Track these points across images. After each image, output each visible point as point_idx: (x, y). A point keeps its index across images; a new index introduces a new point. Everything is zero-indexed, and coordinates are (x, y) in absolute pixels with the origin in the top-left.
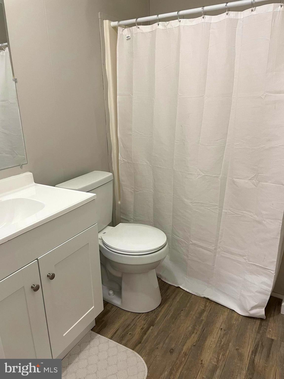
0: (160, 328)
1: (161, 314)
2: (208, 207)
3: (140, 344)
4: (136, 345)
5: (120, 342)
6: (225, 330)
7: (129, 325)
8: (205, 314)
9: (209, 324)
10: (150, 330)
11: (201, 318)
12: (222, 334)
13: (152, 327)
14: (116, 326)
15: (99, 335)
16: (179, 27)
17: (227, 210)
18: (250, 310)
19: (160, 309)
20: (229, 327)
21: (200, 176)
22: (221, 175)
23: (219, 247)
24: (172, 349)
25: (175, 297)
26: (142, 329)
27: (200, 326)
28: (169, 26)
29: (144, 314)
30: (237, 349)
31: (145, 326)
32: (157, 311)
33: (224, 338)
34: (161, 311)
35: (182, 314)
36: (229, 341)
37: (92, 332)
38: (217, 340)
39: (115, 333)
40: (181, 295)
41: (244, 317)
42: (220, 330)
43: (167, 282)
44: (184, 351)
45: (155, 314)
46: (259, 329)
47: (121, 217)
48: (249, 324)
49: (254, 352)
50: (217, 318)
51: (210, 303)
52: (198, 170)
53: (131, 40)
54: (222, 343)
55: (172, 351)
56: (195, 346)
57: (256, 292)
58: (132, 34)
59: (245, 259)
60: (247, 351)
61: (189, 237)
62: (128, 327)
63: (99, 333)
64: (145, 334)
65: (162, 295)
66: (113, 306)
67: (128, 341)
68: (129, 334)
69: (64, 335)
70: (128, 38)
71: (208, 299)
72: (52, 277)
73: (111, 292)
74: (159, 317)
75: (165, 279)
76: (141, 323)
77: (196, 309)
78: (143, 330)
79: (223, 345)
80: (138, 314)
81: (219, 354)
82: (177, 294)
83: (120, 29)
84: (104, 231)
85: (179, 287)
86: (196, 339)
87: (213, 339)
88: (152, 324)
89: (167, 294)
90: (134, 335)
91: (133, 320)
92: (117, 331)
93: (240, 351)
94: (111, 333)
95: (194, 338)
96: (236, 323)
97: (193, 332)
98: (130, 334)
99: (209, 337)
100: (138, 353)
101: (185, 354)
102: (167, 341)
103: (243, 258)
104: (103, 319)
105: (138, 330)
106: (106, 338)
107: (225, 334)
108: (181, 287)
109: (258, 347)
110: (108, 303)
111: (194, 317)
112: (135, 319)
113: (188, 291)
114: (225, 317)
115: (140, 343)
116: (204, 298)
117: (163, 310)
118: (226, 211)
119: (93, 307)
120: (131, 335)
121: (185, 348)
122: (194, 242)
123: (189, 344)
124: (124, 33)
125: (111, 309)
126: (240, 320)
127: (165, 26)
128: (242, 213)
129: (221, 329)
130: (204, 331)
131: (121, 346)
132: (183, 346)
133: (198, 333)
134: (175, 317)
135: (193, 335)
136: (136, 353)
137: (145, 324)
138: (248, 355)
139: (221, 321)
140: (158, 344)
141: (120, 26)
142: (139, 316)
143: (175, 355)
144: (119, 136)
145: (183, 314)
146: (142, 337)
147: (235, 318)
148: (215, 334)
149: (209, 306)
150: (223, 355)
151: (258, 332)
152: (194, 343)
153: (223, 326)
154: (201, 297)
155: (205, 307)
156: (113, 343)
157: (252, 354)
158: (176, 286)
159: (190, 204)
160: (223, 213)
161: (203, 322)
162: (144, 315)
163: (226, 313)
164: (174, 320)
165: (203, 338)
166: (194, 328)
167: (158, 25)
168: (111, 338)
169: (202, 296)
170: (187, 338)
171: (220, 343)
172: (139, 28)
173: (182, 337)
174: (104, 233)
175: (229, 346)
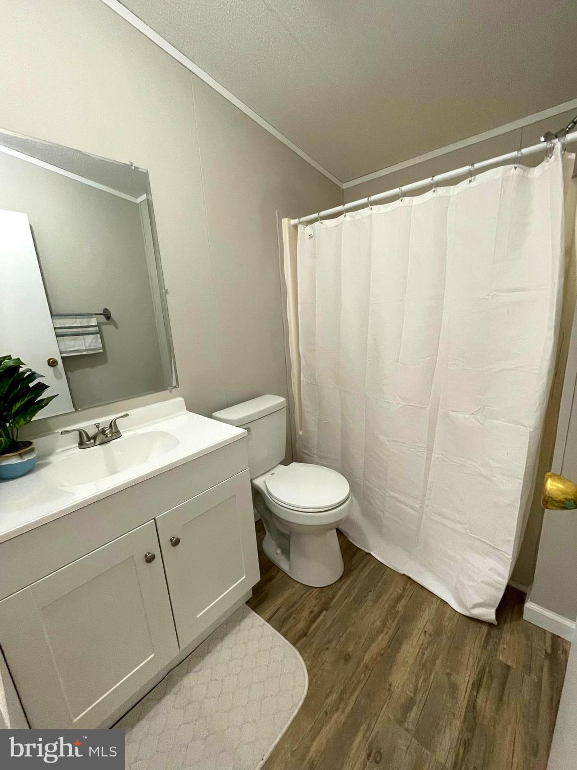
0: (336, 615)
1: (340, 593)
2: (411, 448)
3: (304, 639)
4: (300, 638)
5: (279, 628)
6: (430, 635)
7: (295, 603)
8: (403, 602)
9: (407, 620)
10: (321, 618)
11: (397, 609)
12: (426, 640)
13: (324, 612)
14: (279, 601)
15: (254, 613)
16: (371, 215)
17: (438, 454)
18: (471, 608)
19: (339, 585)
20: (438, 631)
21: (400, 406)
22: (430, 405)
23: (428, 506)
24: (349, 655)
25: (363, 568)
26: (311, 612)
27: (393, 622)
28: (358, 217)
29: (317, 589)
30: (448, 674)
31: (316, 608)
32: (336, 587)
33: (429, 650)
34: (340, 588)
35: (369, 598)
36: (435, 657)
37: (247, 606)
38: (417, 652)
39: (275, 613)
40: (372, 567)
41: (463, 617)
42: (423, 634)
43: (354, 543)
44: (365, 661)
45: (332, 591)
46: (486, 642)
47: (303, 450)
48: (471, 630)
49: (477, 685)
50: (420, 611)
51: (411, 584)
52: (397, 397)
53: (313, 238)
54: (425, 658)
55: (347, 658)
56: (382, 655)
57: (481, 582)
58: (314, 231)
59: (465, 529)
60: (465, 679)
61: (385, 487)
62: (292, 606)
63: (254, 609)
64: (314, 622)
65: (345, 564)
66: (279, 570)
67: (290, 629)
68: (292, 618)
69: (198, 616)
70: (311, 237)
71: (409, 578)
72: (175, 543)
73: (279, 551)
74: (338, 597)
75: (353, 539)
76: (312, 603)
77: (390, 592)
78: (312, 615)
79: (425, 662)
80: (309, 588)
81: (418, 677)
82: (365, 565)
83: (300, 227)
84: (272, 472)
85: (370, 554)
86: (384, 643)
87: (410, 648)
88: (325, 607)
89: (353, 563)
90: (300, 621)
91: (301, 597)
92: (278, 610)
93: (453, 678)
94: (269, 613)
95: (382, 640)
96: (448, 625)
97: (382, 632)
98: (294, 618)
99: (405, 642)
100: (300, 652)
101: (366, 667)
102: (342, 639)
103: (463, 527)
104: (264, 588)
105: (306, 613)
106: (262, 620)
107: (430, 643)
108: (373, 554)
109: (484, 677)
110: (274, 565)
111: (387, 606)
112: (305, 595)
113: (381, 561)
114: (433, 611)
115: (305, 635)
116: (405, 576)
117: (344, 587)
118: (438, 456)
119: (244, 577)
120: (295, 620)
121: (367, 657)
122: (393, 494)
123: (374, 649)
124: (305, 231)
125: (276, 574)
126: (456, 620)
127: (353, 217)
128: (460, 460)
129: (425, 632)
130: (399, 632)
131: (279, 637)
132: (365, 652)
133: (390, 633)
134: (359, 601)
135: (381, 636)
136: (297, 652)
137: (316, 605)
138: (465, 688)
139: (426, 618)
140: (330, 641)
141: (300, 223)
142: (311, 591)
143: (351, 664)
144: (300, 351)
145: (371, 596)
146: (309, 627)
147: (447, 615)
148: (416, 640)
149: (410, 588)
150: (425, 680)
151: (484, 648)
152: (382, 649)
153: (429, 627)
154: (400, 574)
155: (404, 589)
156: (269, 629)
157: (472, 689)
158: (366, 551)
159: (388, 443)
160: (433, 458)
161: (399, 615)
162: (318, 591)
163: (435, 606)
164: (357, 605)
165: (396, 643)
166: (384, 624)
167: (345, 216)
168: (268, 621)
169: (402, 572)
170: (373, 639)
171: (422, 658)
172: (322, 223)
173: (366, 636)
174: (272, 474)
175: (435, 664)
